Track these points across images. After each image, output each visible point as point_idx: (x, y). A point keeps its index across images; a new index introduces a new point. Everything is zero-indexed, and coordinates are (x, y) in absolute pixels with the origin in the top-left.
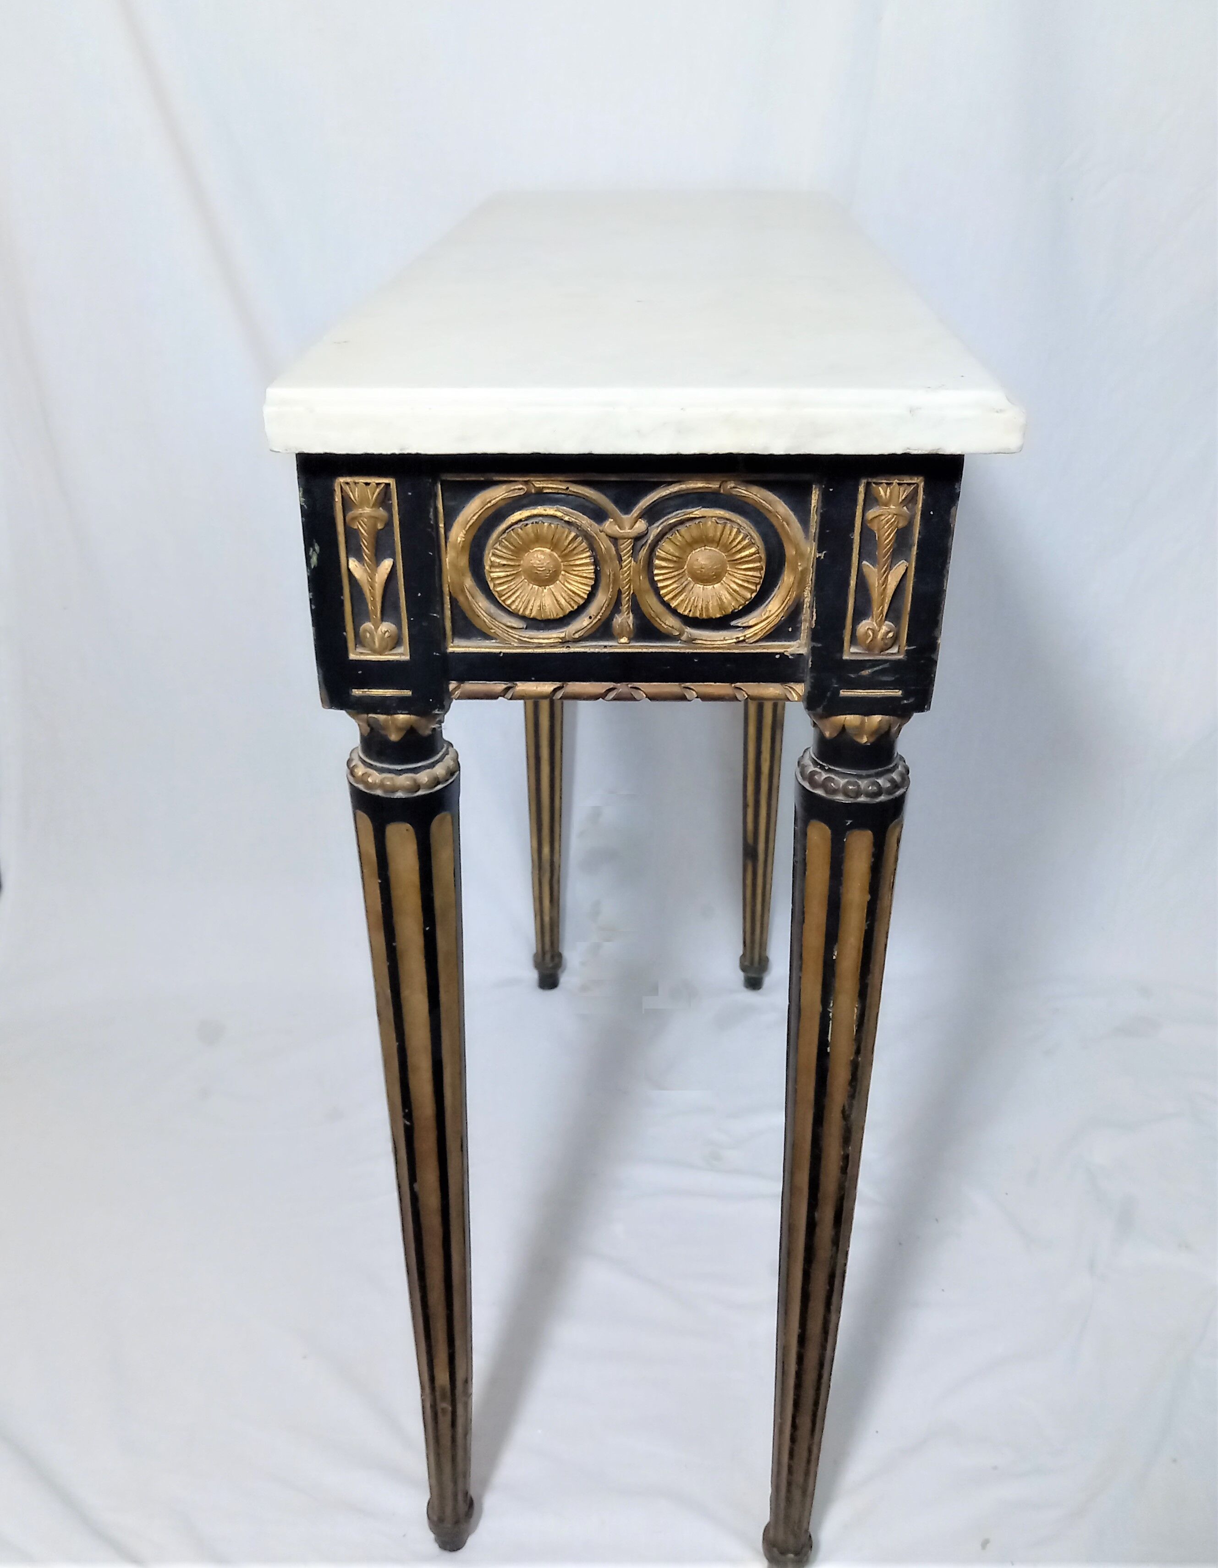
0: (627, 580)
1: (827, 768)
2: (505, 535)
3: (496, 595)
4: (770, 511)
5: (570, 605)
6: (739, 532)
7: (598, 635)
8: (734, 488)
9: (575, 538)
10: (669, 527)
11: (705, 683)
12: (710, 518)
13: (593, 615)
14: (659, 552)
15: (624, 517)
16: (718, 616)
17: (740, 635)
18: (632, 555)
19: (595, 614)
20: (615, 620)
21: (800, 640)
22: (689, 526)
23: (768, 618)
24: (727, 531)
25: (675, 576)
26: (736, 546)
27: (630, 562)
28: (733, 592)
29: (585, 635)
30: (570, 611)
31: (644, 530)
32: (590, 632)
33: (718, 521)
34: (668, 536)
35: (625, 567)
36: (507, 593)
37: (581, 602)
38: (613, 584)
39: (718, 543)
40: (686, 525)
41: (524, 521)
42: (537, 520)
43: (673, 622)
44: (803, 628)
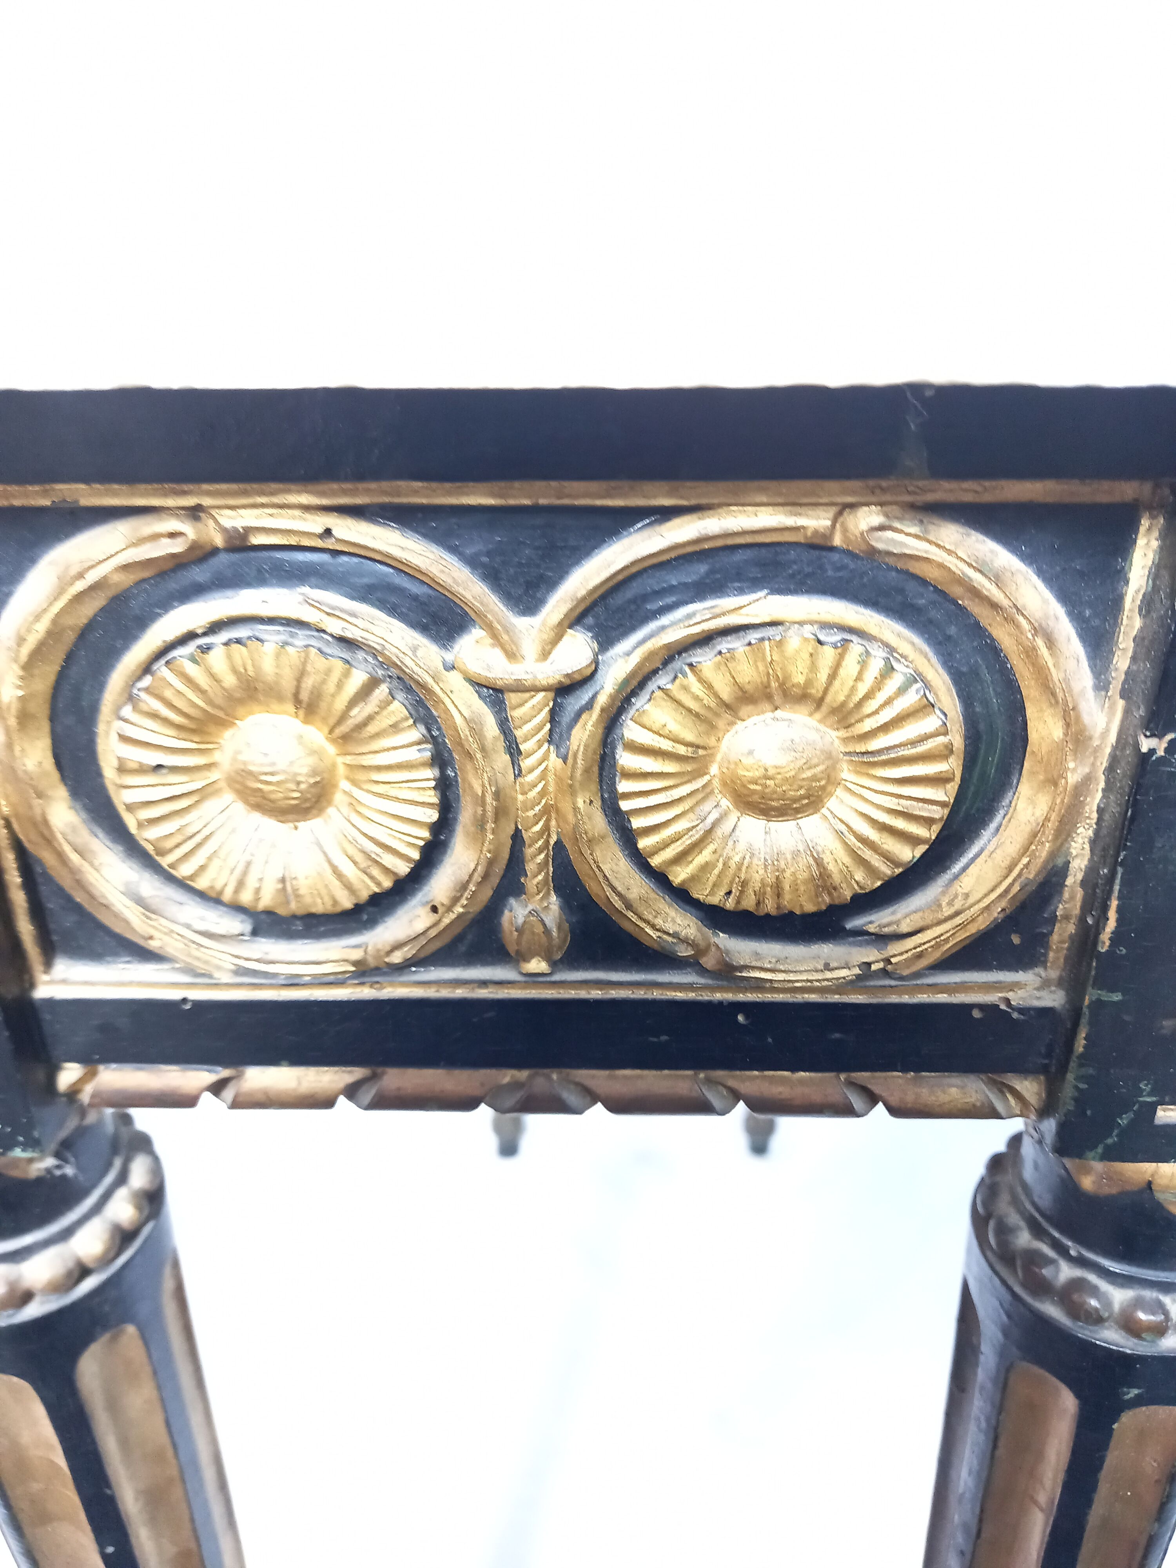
0: (537, 808)
1: (1073, 1253)
2: (147, 681)
3: (150, 848)
4: (995, 606)
5: (372, 878)
6: (889, 670)
7: (462, 948)
8: (881, 528)
9: (372, 684)
10: (664, 654)
11: (767, 1073)
12: (796, 626)
13: (443, 905)
14: (631, 731)
15: (522, 623)
16: (810, 908)
17: (871, 955)
18: (550, 739)
19: (446, 901)
20: (507, 913)
21: (1045, 968)
22: (729, 650)
23: (957, 914)
24: (850, 666)
25: (680, 800)
26: (876, 712)
27: (545, 758)
28: (860, 844)
29: (422, 955)
30: (371, 893)
31: (584, 665)
32: (438, 944)
33: (822, 638)
34: (662, 680)
35: (531, 770)
36: (178, 846)
37: (403, 869)
38: (496, 820)
39: (819, 702)
40: (719, 648)
41: (205, 634)
42: (241, 632)
43: (679, 921)
44: (1055, 937)
